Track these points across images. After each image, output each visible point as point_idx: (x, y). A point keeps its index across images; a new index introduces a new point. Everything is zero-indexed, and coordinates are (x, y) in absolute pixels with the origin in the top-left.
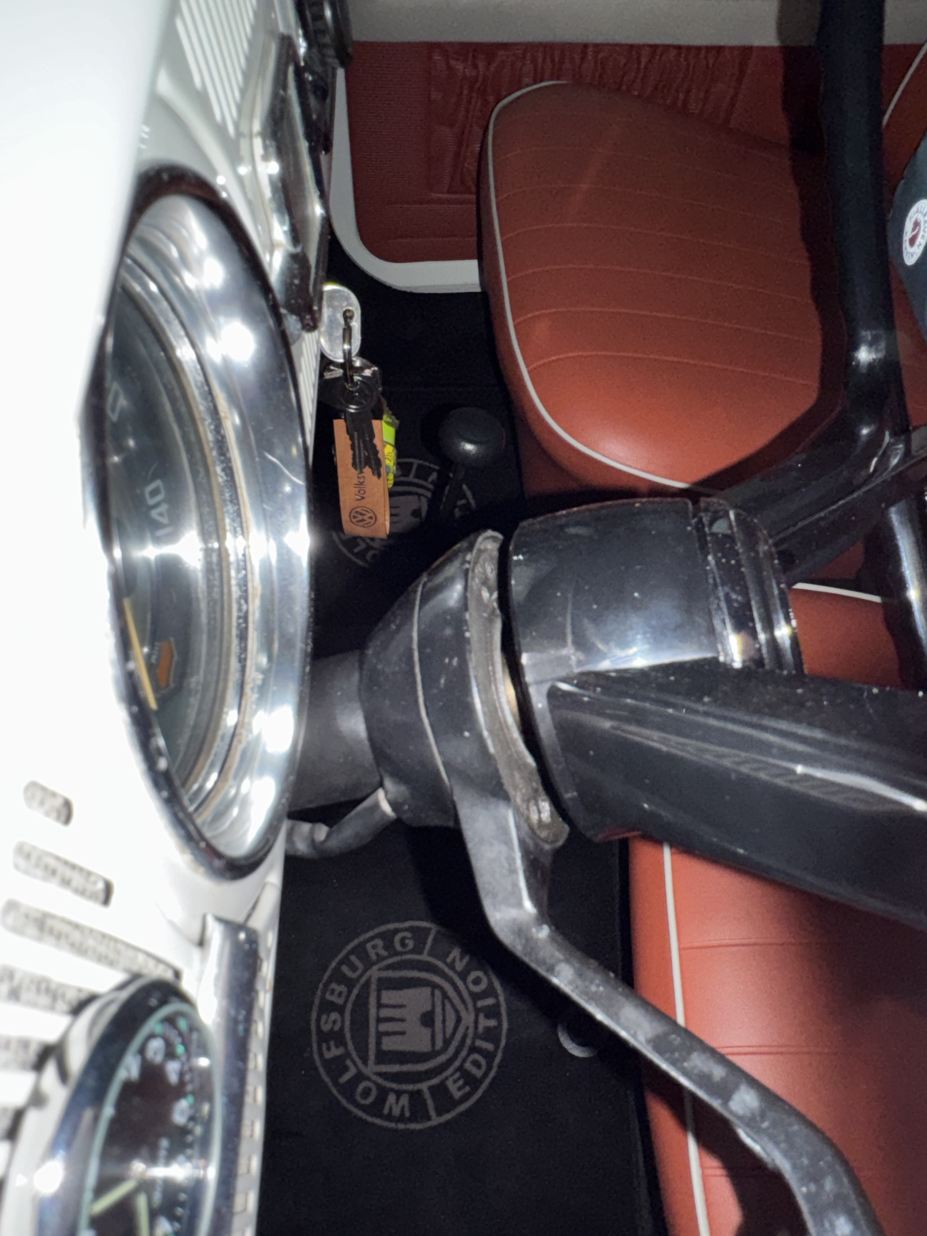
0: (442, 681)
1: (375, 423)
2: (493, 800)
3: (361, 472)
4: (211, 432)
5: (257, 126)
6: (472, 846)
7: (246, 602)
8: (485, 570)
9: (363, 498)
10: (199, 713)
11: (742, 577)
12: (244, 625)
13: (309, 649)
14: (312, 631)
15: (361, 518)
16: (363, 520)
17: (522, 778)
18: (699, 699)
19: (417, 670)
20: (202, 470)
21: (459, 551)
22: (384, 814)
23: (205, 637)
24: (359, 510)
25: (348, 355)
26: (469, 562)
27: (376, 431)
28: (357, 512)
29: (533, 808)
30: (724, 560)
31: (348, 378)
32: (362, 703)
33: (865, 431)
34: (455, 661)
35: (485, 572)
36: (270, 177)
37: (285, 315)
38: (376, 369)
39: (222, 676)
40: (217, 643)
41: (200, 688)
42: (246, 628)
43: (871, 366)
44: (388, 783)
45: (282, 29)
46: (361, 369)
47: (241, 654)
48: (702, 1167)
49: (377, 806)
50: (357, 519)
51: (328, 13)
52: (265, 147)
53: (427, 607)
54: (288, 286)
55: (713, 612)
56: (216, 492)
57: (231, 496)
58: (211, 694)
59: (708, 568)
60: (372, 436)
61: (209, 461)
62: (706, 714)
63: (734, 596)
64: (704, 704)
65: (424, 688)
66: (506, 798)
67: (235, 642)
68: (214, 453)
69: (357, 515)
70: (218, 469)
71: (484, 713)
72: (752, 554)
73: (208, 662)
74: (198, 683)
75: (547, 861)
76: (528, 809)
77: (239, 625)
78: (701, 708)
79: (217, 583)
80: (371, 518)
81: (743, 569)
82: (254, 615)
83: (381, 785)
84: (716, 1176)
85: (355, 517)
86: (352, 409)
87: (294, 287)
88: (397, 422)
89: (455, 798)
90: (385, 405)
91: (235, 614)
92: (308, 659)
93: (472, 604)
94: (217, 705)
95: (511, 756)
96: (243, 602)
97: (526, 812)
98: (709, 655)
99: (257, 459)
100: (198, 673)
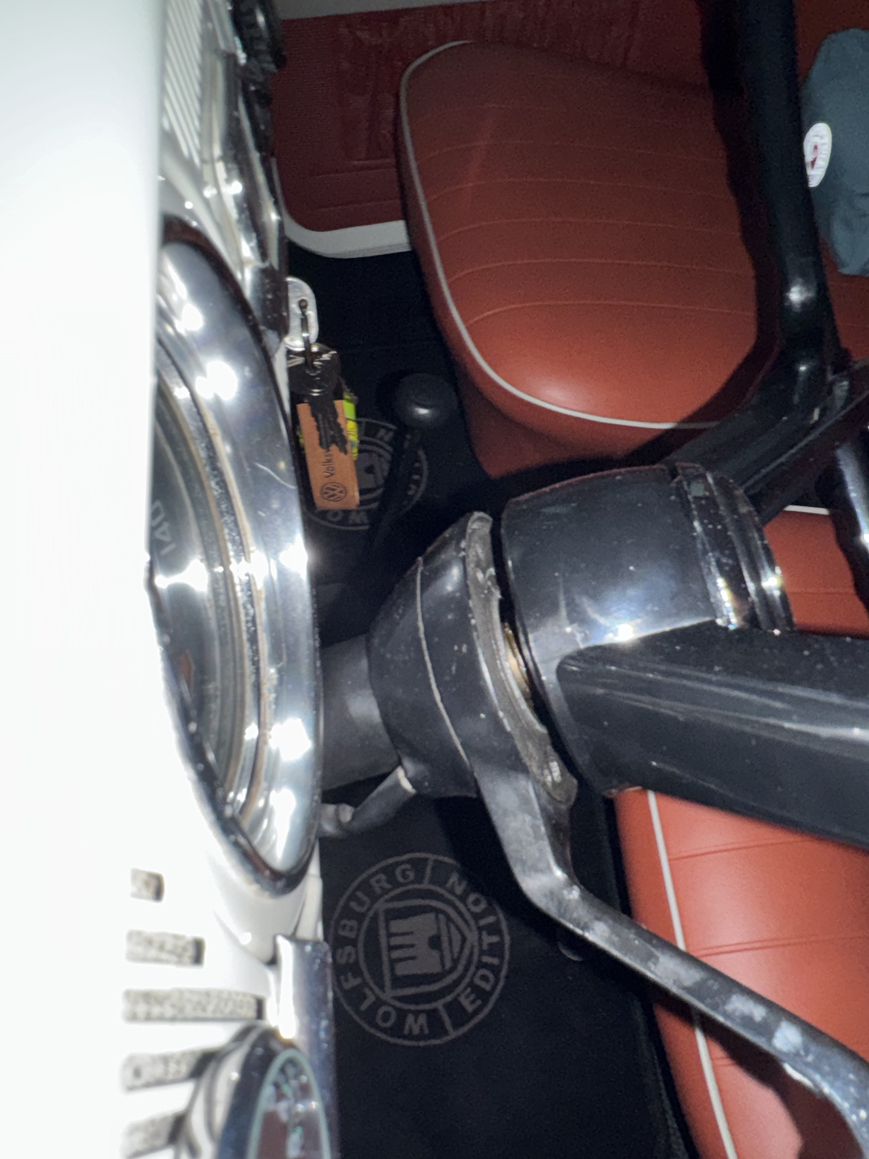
0: (454, 668)
1: (337, 403)
2: (512, 773)
3: (328, 450)
4: (203, 449)
5: (217, 151)
6: (497, 818)
7: (253, 606)
8: (477, 553)
9: (332, 475)
10: (222, 717)
11: (729, 541)
12: (253, 629)
13: (317, 645)
14: (318, 627)
15: (331, 493)
16: (333, 495)
17: (534, 746)
18: (710, 669)
19: (427, 658)
20: (197, 487)
21: (451, 538)
22: (405, 791)
23: (217, 643)
24: (329, 486)
25: (307, 343)
26: (464, 550)
27: (339, 410)
28: (328, 488)
29: (546, 772)
30: (710, 526)
31: (309, 364)
32: (373, 688)
33: (803, 368)
34: (464, 648)
35: (477, 555)
36: (235, 197)
37: (264, 331)
38: (335, 352)
39: (239, 679)
40: (229, 648)
41: (219, 693)
42: (255, 631)
43: (804, 304)
44: (407, 763)
45: (222, 45)
46: (319, 354)
47: (254, 656)
48: (712, 1059)
49: (398, 785)
50: (328, 495)
51: (261, 19)
52: (228, 170)
53: (427, 594)
54: (263, 302)
55: (706, 577)
56: (213, 505)
57: (227, 507)
58: (230, 699)
59: (695, 534)
60: (335, 415)
61: (204, 477)
62: (720, 684)
63: (724, 560)
64: (716, 674)
65: (435, 676)
66: (525, 770)
67: (247, 645)
68: (208, 469)
69: (329, 492)
70: (213, 484)
71: (497, 695)
72: (736, 517)
73: (223, 669)
74: (216, 689)
75: (565, 822)
76: (542, 774)
77: (248, 629)
78: (714, 678)
79: (222, 590)
80: (341, 492)
81: (729, 533)
82: (260, 617)
83: (400, 763)
84: (726, 1065)
85: (326, 493)
86: (316, 392)
87: (268, 303)
88: (356, 398)
89: (475, 774)
90: (344, 386)
91: (243, 618)
92: (318, 654)
93: (472, 590)
94: (238, 709)
95: (522, 727)
96: (249, 606)
97: (541, 778)
98: (707, 619)
99: (248, 470)
100: (214, 680)
